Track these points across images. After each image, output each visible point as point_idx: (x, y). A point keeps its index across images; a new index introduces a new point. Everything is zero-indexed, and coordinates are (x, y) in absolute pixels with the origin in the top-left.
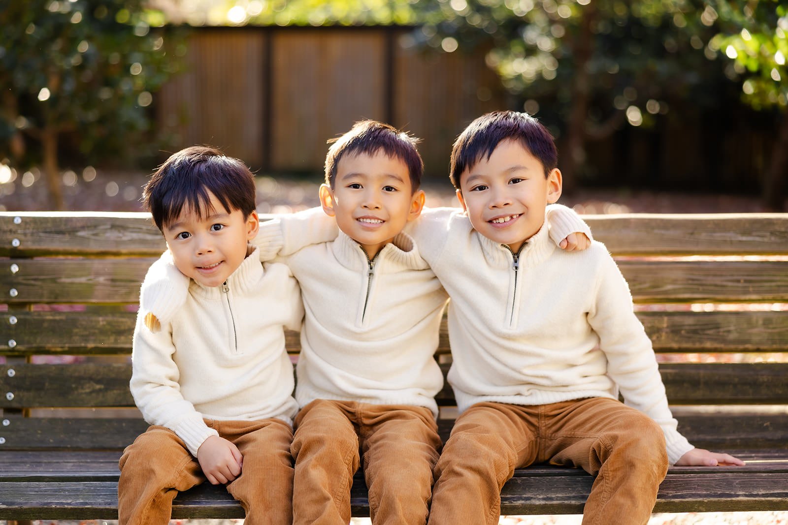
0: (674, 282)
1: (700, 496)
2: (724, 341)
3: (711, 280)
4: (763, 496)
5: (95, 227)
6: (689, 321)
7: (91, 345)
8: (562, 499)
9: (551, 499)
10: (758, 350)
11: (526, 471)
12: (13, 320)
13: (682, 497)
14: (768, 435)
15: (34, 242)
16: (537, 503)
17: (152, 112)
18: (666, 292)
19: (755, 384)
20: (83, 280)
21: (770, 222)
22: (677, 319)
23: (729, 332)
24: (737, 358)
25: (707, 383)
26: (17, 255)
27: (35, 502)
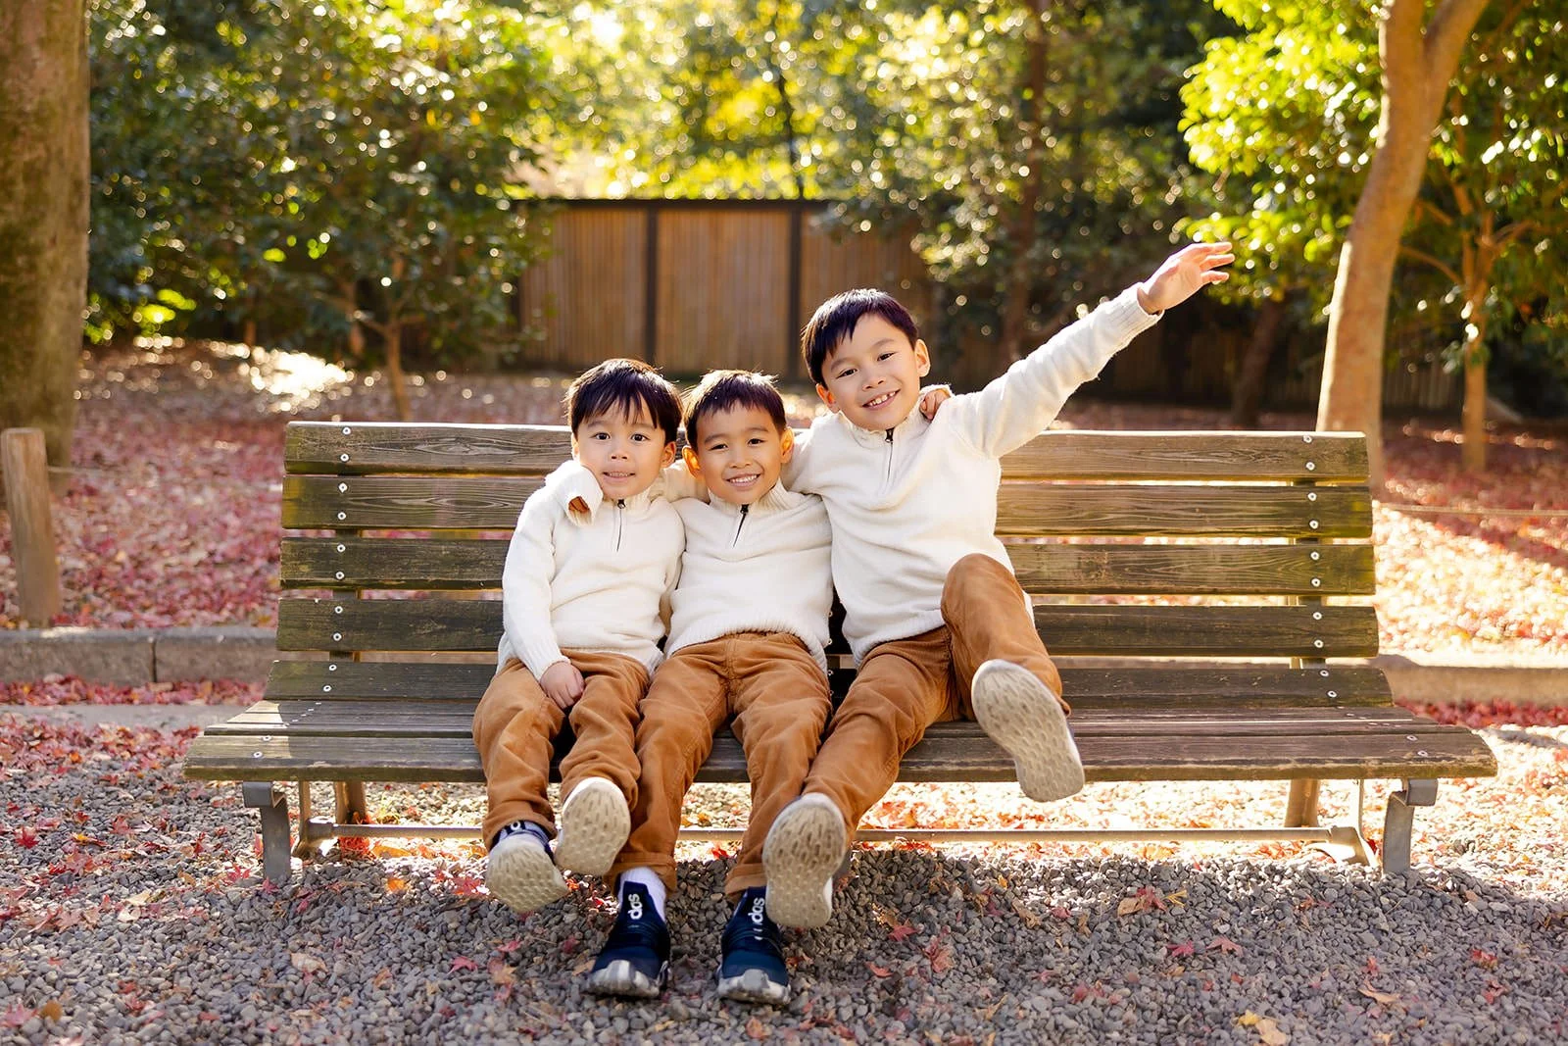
0: (1117, 511)
1: (1141, 762)
2: (1175, 581)
3: (1160, 508)
4: (1215, 763)
5: (437, 439)
6: (1134, 556)
7: (431, 579)
8: (979, 764)
9: (967, 764)
10: (1214, 592)
11: (937, 731)
12: (341, 548)
13: (1119, 763)
14: (1224, 691)
15: (366, 457)
16: (950, 768)
17: (514, 303)
18: (1106, 523)
19: (1210, 632)
20: (422, 502)
21: (1232, 440)
22: (1119, 554)
23: (1181, 569)
24: (1194, 600)
25: (1153, 630)
26: (346, 471)
27: (364, 761)
